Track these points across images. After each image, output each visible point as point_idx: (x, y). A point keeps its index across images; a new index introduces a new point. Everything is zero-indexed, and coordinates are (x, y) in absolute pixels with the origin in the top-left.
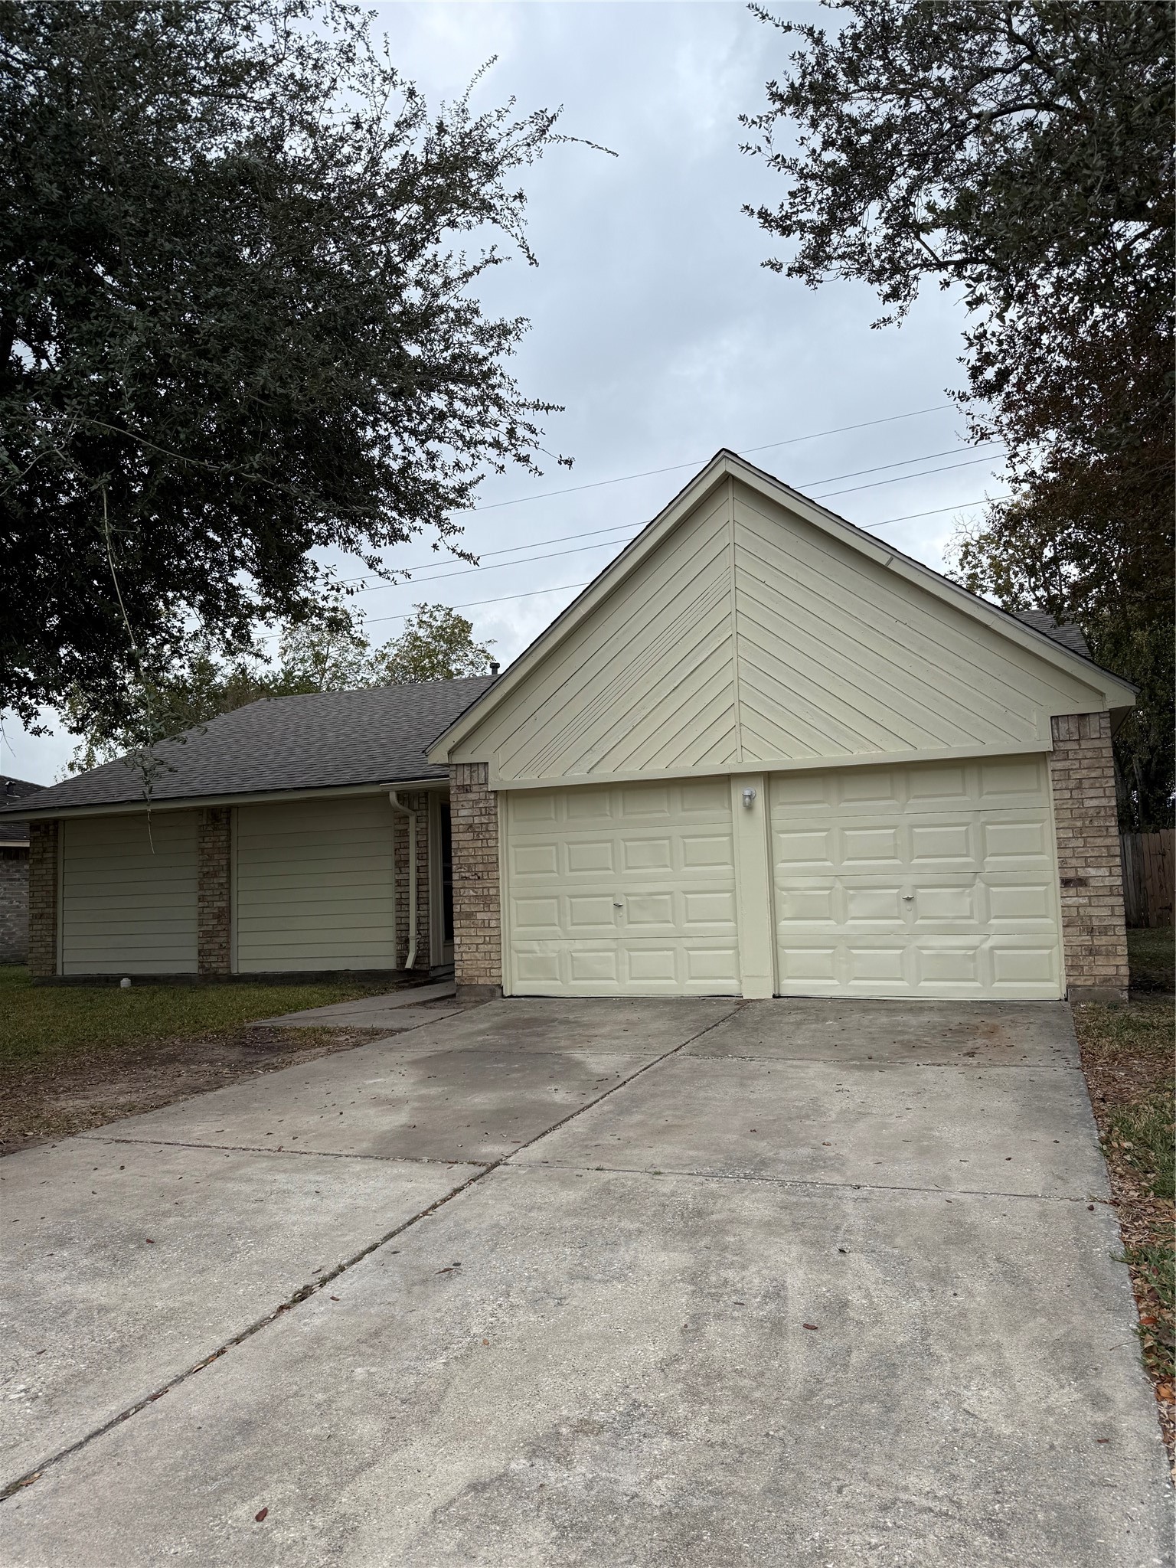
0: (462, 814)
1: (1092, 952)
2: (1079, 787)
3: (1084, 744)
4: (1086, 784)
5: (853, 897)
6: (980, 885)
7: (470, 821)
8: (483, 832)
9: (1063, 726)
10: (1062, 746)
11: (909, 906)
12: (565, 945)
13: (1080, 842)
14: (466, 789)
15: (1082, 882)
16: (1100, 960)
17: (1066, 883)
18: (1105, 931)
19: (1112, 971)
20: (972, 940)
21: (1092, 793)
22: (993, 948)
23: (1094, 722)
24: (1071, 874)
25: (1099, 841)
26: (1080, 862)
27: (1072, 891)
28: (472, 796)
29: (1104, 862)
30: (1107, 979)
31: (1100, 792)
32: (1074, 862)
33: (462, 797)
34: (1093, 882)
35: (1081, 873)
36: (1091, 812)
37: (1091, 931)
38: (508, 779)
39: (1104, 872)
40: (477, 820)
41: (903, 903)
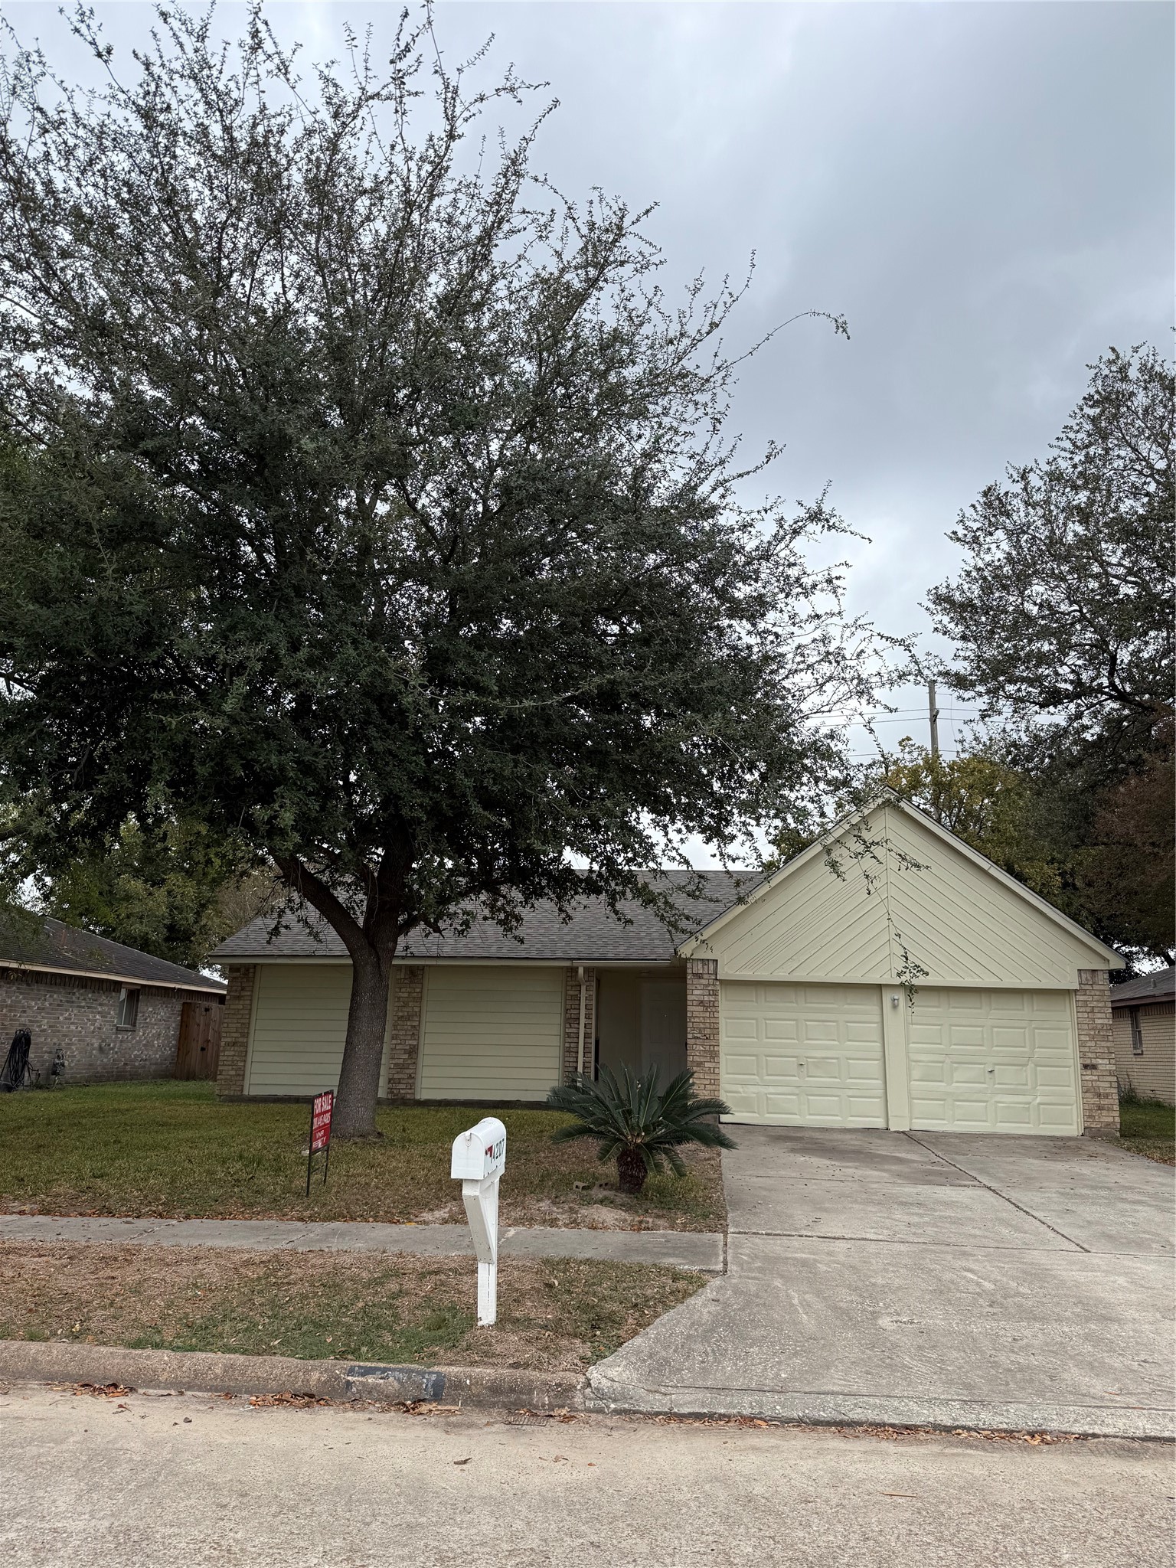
0: (696, 992)
1: (1100, 1108)
2: (1092, 1012)
3: (1096, 987)
4: (1096, 1010)
5: (956, 1069)
6: (1031, 1065)
7: (701, 998)
8: (710, 1007)
9: (1084, 976)
10: (1084, 987)
11: (990, 1075)
12: (763, 1089)
13: (1093, 1044)
14: (699, 976)
15: (1094, 1067)
16: (1104, 1113)
17: (1086, 1067)
18: (1107, 1096)
19: (1111, 1120)
20: (1028, 1098)
21: (1099, 1015)
22: (1039, 1104)
23: (1100, 973)
24: (1088, 1062)
25: (1103, 1044)
26: (1093, 1055)
27: (1089, 1072)
28: (703, 981)
29: (1106, 1056)
30: (1108, 1124)
31: (1103, 1016)
32: (1090, 1055)
33: (696, 981)
34: (1100, 1067)
35: (1094, 1061)
36: (1099, 1026)
37: (1099, 1096)
38: (731, 972)
39: (1106, 1061)
40: (706, 998)
41: (987, 1074)
